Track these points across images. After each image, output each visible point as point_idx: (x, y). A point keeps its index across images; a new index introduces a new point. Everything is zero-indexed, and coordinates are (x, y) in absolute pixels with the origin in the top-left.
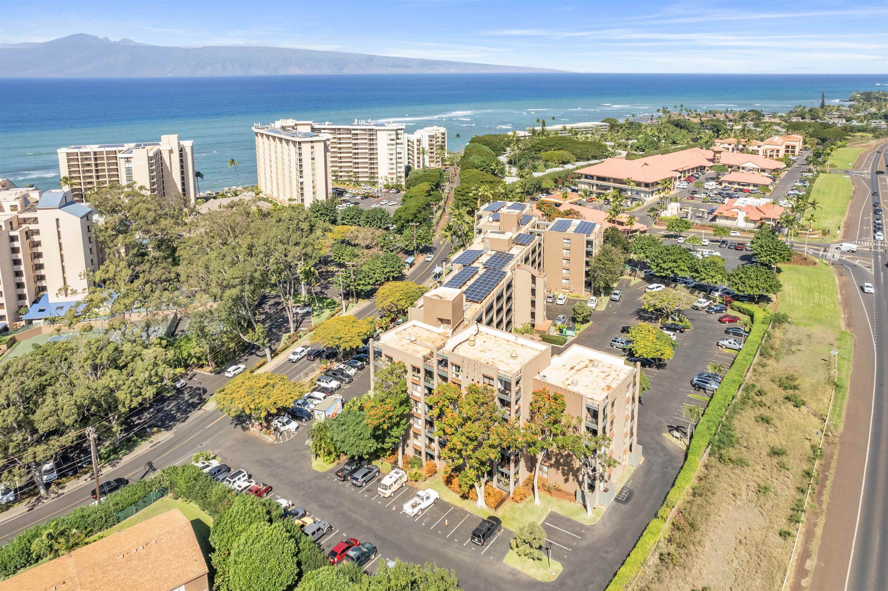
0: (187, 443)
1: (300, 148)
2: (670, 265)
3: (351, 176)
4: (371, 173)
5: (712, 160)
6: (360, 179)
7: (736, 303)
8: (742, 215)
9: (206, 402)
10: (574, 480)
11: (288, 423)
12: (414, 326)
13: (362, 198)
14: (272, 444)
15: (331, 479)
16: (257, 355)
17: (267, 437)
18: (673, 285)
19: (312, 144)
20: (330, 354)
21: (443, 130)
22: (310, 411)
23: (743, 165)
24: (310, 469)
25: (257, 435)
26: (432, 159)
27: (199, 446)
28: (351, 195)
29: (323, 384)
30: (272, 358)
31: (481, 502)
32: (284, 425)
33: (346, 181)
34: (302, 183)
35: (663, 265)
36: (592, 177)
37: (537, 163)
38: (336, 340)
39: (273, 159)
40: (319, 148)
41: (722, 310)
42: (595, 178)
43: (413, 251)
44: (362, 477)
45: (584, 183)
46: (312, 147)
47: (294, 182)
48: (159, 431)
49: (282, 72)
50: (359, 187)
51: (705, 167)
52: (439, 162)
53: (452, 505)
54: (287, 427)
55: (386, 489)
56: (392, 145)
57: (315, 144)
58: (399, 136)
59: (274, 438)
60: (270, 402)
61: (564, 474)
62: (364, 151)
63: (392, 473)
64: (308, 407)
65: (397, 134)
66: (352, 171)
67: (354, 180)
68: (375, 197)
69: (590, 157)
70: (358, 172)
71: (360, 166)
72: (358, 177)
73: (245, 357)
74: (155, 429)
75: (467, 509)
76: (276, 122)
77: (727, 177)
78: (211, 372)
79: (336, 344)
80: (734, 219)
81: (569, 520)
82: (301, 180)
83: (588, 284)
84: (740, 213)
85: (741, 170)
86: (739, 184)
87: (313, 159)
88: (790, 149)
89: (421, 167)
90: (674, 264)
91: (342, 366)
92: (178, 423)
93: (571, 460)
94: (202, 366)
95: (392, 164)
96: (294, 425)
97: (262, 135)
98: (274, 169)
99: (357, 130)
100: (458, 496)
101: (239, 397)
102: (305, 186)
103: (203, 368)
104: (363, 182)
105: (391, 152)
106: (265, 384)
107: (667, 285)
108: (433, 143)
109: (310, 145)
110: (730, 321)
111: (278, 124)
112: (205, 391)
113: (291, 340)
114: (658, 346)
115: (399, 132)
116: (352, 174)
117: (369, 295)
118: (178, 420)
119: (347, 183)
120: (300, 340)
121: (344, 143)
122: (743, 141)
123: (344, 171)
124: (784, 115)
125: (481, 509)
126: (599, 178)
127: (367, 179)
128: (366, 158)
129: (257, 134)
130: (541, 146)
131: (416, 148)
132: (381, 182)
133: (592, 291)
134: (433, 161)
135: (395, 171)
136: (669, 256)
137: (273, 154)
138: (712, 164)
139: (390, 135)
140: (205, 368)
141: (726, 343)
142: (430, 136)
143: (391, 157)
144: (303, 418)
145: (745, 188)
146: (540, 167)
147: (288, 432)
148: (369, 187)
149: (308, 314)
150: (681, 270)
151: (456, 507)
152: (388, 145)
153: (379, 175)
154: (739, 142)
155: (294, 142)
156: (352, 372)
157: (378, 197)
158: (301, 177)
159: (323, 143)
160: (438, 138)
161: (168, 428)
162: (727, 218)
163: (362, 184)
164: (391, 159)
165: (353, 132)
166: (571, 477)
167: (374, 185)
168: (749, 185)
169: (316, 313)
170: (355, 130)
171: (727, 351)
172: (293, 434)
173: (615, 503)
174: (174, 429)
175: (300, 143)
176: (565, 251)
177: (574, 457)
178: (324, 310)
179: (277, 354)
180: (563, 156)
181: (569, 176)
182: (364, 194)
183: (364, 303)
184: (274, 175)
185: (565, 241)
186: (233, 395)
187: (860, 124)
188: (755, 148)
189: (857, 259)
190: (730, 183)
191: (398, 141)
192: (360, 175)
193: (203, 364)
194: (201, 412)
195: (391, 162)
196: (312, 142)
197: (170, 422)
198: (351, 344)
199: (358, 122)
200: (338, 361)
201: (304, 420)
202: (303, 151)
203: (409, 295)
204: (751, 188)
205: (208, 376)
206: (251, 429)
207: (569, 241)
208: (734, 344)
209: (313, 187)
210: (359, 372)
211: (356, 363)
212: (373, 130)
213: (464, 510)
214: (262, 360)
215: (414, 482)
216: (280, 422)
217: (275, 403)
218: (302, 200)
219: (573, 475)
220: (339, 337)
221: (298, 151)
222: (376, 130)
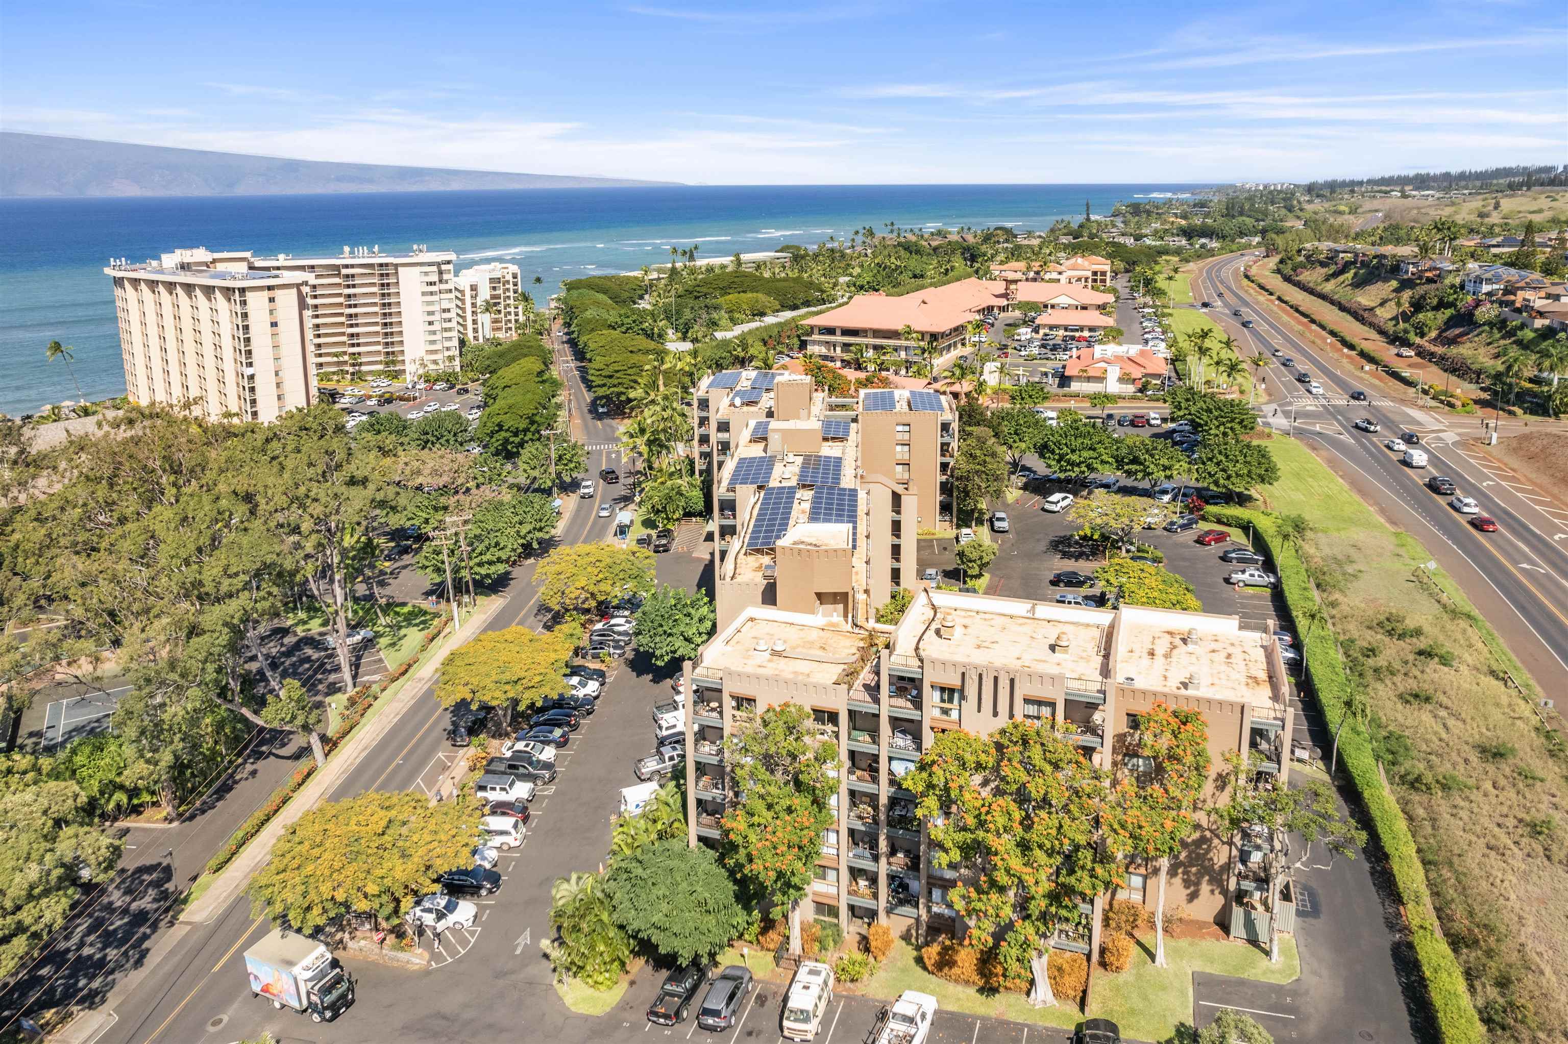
0: (169, 1029)
1: (244, 303)
2: (1086, 454)
3: (345, 363)
4: (388, 353)
5: (1005, 296)
6: (364, 368)
7: (1211, 509)
8: (1114, 373)
9: (185, 901)
10: (1212, 892)
11: (450, 908)
12: (752, 619)
13: (380, 404)
14: (427, 973)
15: (635, 1027)
16: (277, 756)
17: (402, 955)
18: (1085, 493)
19: (271, 294)
20: (474, 722)
21: (514, 268)
22: (488, 866)
23: (1052, 302)
24: (568, 1016)
25: (373, 957)
26: (499, 325)
27: (211, 1029)
28: (354, 400)
29: (495, 796)
30: (326, 755)
31: (1043, 992)
32: (440, 916)
33: (334, 373)
34: (252, 377)
35: (1074, 457)
36: (831, 331)
37: (715, 315)
38: (507, 687)
39: (170, 334)
40: (287, 300)
41: (1191, 524)
42: (838, 332)
43: (551, 488)
44: (728, 1005)
45: (819, 343)
46: (272, 300)
47: (230, 378)
48: (64, 1019)
49: (96, 192)
50: (363, 383)
51: (993, 307)
52: (510, 329)
53: (975, 1017)
54: (451, 919)
55: (807, 1020)
56: (432, 293)
57: (277, 293)
58: (445, 277)
59: (427, 956)
60: (411, 866)
61: (1187, 883)
62: (369, 309)
63: (803, 975)
64: (484, 858)
65: (441, 273)
66: (345, 353)
67: (351, 369)
68: (408, 400)
69: (798, 302)
70: (359, 354)
71: (361, 341)
72: (361, 364)
73: (249, 767)
74: (49, 1015)
75: (1012, 1016)
76: (164, 257)
77: (1043, 319)
78: (168, 820)
79: (511, 695)
80: (1101, 379)
81: (1242, 983)
82: (249, 371)
83: (945, 508)
84: (1109, 369)
85: (1049, 310)
86: (1066, 330)
87: (274, 324)
88: (1099, 277)
89: (481, 340)
90: (1091, 453)
91: (520, 746)
92: (117, 975)
93: (1208, 850)
94: (136, 810)
95: (434, 333)
96: (465, 910)
97: (135, 282)
98: (172, 356)
99: (352, 266)
100: (972, 991)
101: (327, 872)
102: (258, 383)
103: (139, 813)
104: (370, 372)
105: (431, 308)
106: (384, 823)
107: (1075, 494)
108: (497, 292)
109: (266, 294)
110: (1217, 540)
111: (170, 260)
112: (168, 872)
113: (359, 707)
114: (1172, 597)
115: (444, 267)
116: (346, 358)
117: (497, 585)
118: (119, 967)
119: (335, 378)
120: (376, 704)
121: (323, 296)
122: (1036, 265)
123: (328, 354)
124: (1042, 234)
125: (1046, 1012)
126: (847, 332)
127: (380, 367)
128: (376, 324)
129: (119, 282)
130: (704, 290)
131: (468, 301)
132: (411, 370)
133: (955, 520)
134: (499, 329)
135: (438, 347)
136: (1080, 440)
137: (169, 321)
138: (1004, 302)
139: (426, 273)
140: (148, 812)
141: (1246, 577)
142: (492, 280)
143: (431, 318)
144: (479, 887)
145: (1077, 334)
146: (723, 322)
147: (455, 930)
148: (386, 382)
149: (368, 643)
150: (1103, 462)
151: (983, 1019)
152: (424, 294)
153: (407, 357)
154: (1029, 268)
155: (228, 292)
156: (548, 754)
157: (415, 398)
158: (250, 365)
159: (295, 291)
160: (508, 282)
161: (92, 1000)
162: (1089, 379)
163: (369, 378)
164: (431, 323)
165: (344, 271)
166: (1205, 888)
167: (396, 377)
168: (1081, 329)
169: (384, 641)
170: (347, 266)
171: (1250, 590)
172: (472, 934)
173: (1300, 919)
174: (113, 999)
175: (243, 291)
176: (899, 448)
177: (1216, 841)
178: (403, 632)
179: (335, 745)
180: (757, 301)
181: (783, 334)
182: (381, 396)
183: (492, 605)
184: (174, 368)
185: (900, 428)
186: (309, 869)
187: (1158, 243)
188: (1054, 276)
189: (1315, 424)
190: (1051, 328)
191: (443, 287)
192: (364, 360)
193: (141, 805)
194: (178, 932)
195: (432, 328)
196: (270, 288)
197: (92, 978)
198: (546, 690)
199: (352, 252)
200: (499, 734)
201: (484, 892)
202: (250, 308)
203: (617, 569)
204: (1086, 334)
205: (163, 831)
206: (351, 944)
207: (907, 428)
208: (1259, 576)
209: (278, 385)
210: (563, 752)
211: (551, 732)
212: (387, 265)
213: (1008, 1023)
214: (304, 765)
215: (849, 984)
216: (429, 911)
217: (428, 868)
218: (255, 414)
219: (1210, 882)
220: (515, 678)
221: (238, 309)
222: (396, 266)
